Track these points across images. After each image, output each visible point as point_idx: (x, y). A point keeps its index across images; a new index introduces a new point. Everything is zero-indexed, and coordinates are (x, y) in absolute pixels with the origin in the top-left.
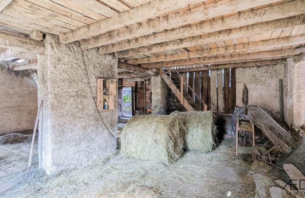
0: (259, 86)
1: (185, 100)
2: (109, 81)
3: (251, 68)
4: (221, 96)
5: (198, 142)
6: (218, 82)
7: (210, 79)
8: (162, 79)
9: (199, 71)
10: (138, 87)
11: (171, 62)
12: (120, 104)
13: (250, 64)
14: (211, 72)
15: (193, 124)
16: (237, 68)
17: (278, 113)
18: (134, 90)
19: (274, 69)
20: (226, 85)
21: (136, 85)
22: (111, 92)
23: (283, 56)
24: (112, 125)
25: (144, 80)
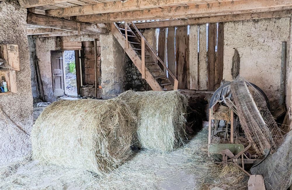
0: (255, 51)
1: (148, 73)
2: (8, 47)
3: (246, 23)
4: (204, 65)
5: (155, 137)
6: (199, 44)
7: (188, 39)
8: (115, 40)
9: (174, 27)
10: (86, 51)
11: (121, 13)
12: (61, 77)
13: (244, 17)
14: (190, 28)
15: (147, 112)
16: (226, 22)
17: (278, 90)
18: (80, 56)
19: (276, 25)
20: (211, 48)
21: (83, 46)
22: (11, 65)
23: (283, 7)
24: (21, 115)
25: (94, 40)
